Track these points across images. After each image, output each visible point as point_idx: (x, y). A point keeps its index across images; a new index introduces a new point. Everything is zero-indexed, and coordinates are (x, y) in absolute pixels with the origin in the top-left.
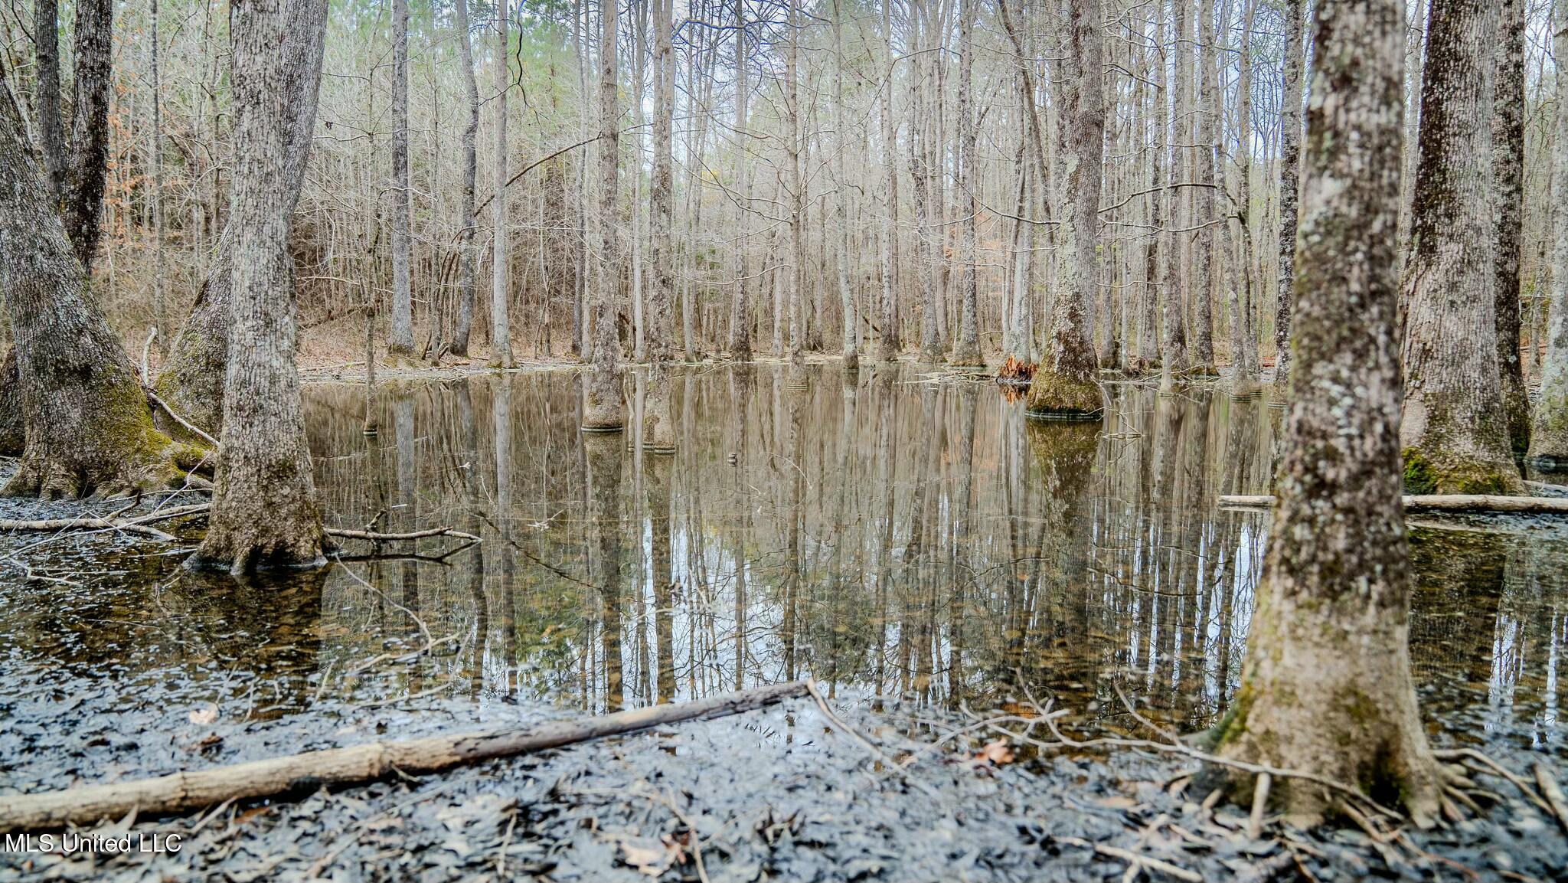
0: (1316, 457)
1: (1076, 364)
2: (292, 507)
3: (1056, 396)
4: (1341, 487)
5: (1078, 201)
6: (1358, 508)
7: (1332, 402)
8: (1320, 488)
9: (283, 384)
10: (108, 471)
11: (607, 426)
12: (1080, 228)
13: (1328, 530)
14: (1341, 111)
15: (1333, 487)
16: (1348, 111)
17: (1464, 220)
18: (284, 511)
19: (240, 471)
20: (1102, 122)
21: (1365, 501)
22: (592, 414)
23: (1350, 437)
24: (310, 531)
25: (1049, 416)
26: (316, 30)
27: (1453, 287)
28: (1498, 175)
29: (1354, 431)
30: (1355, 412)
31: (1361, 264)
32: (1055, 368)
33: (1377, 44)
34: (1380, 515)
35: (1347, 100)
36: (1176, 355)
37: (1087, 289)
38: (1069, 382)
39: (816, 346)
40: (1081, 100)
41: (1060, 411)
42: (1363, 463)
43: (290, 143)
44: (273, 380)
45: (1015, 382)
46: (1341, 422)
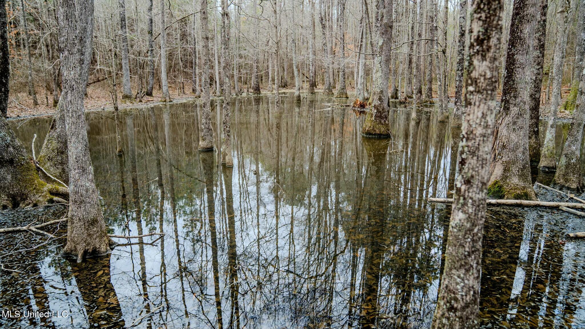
0: (451, 299)
1: (381, 117)
2: (98, 234)
3: (373, 129)
4: (458, 310)
5: (383, 56)
6: (463, 317)
7: (457, 284)
8: (451, 309)
9: (91, 191)
10: (24, 197)
11: (208, 148)
12: (383, 66)
13: (453, 322)
14: (467, 192)
15: (456, 310)
16: (469, 192)
17: (520, 99)
18: (95, 236)
19: (78, 224)
20: (392, 26)
21: (466, 315)
22: (202, 144)
23: (462, 295)
24: (105, 241)
25: (371, 136)
26: (90, 18)
27: (515, 123)
28: (535, 62)
29: (463, 294)
30: (464, 288)
31: (469, 242)
32: (373, 118)
33: (480, 171)
34: (471, 319)
35: (469, 188)
36: (419, 98)
37: (385, 89)
38: (378, 124)
39: (285, 86)
40: (384, 18)
41: (375, 134)
42: (466, 304)
43: (83, 64)
44: (87, 191)
45: (359, 109)
46: (459, 290)
